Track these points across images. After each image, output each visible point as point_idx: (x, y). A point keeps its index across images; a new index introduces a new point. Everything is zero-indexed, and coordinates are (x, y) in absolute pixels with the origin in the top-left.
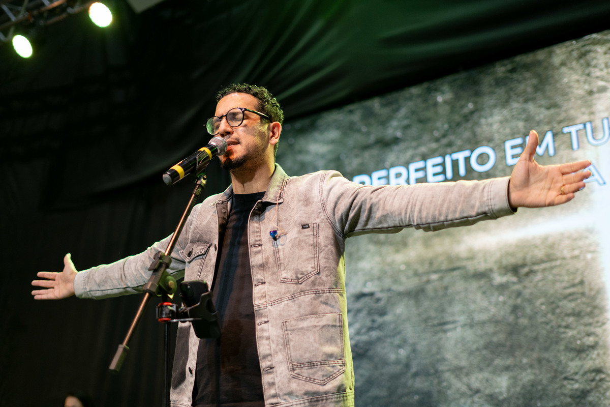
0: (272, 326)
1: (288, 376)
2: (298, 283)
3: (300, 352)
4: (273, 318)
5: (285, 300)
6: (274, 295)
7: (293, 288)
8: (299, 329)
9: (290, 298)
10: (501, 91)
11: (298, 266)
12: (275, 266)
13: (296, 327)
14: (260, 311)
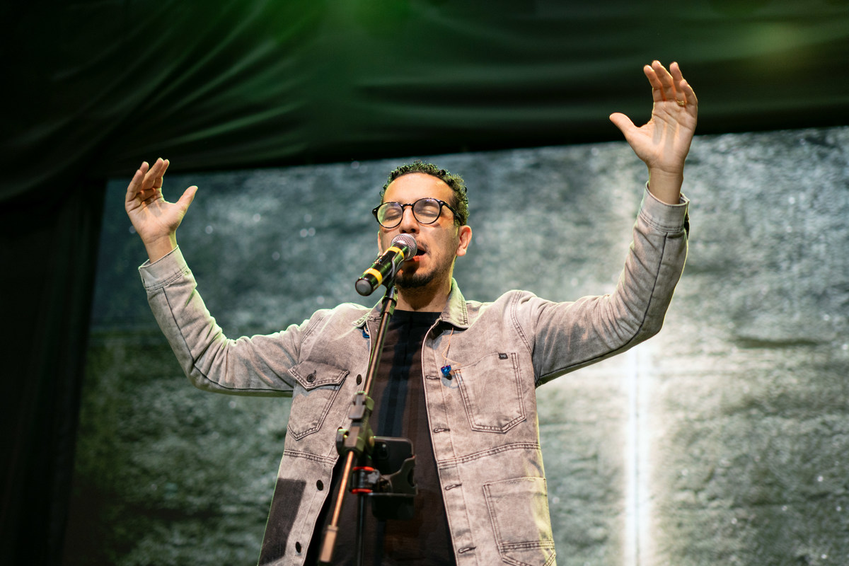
0: (468, 491)
1: (499, 560)
2: (501, 432)
3: (513, 527)
4: (468, 480)
5: (484, 454)
6: (464, 448)
7: (494, 438)
8: (509, 495)
9: (491, 453)
10: (517, 190)
11: (499, 409)
12: (463, 408)
13: (504, 492)
14: (447, 470)
